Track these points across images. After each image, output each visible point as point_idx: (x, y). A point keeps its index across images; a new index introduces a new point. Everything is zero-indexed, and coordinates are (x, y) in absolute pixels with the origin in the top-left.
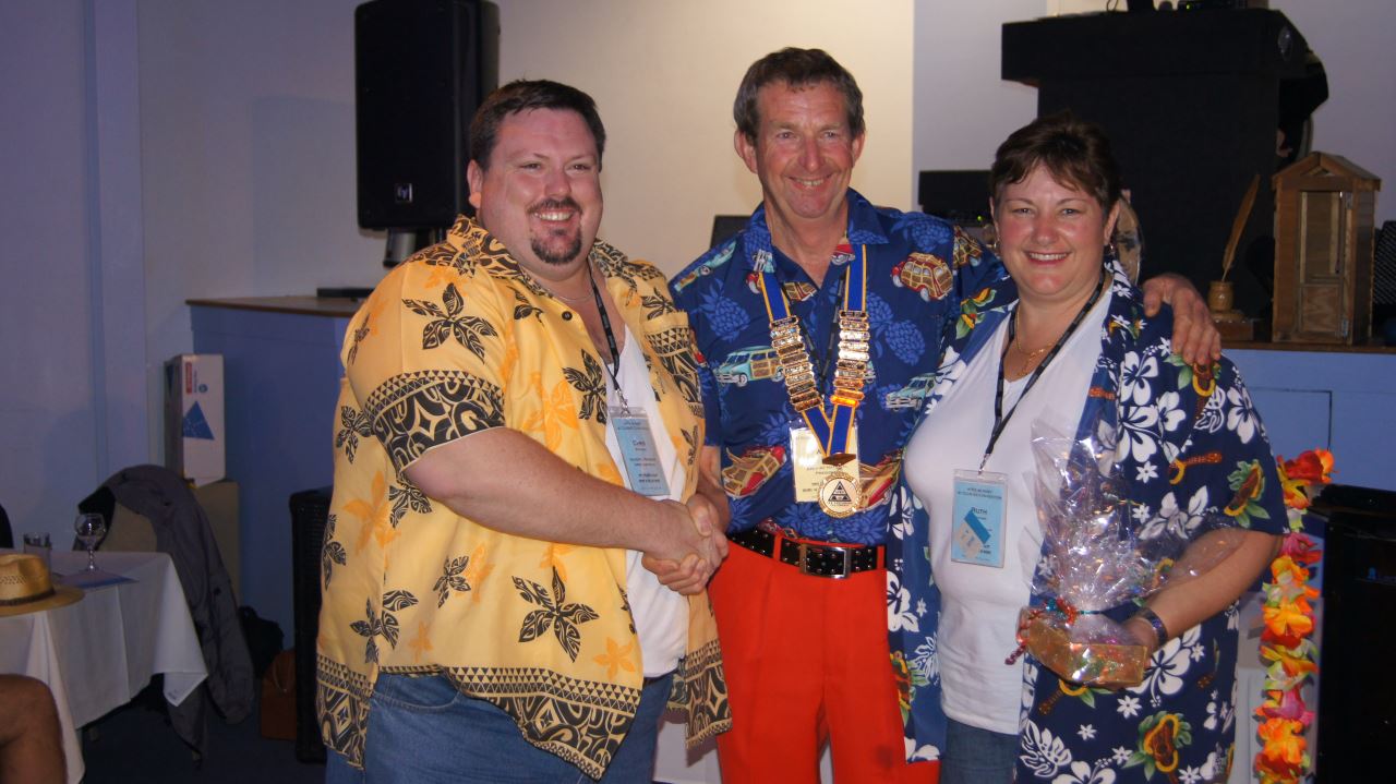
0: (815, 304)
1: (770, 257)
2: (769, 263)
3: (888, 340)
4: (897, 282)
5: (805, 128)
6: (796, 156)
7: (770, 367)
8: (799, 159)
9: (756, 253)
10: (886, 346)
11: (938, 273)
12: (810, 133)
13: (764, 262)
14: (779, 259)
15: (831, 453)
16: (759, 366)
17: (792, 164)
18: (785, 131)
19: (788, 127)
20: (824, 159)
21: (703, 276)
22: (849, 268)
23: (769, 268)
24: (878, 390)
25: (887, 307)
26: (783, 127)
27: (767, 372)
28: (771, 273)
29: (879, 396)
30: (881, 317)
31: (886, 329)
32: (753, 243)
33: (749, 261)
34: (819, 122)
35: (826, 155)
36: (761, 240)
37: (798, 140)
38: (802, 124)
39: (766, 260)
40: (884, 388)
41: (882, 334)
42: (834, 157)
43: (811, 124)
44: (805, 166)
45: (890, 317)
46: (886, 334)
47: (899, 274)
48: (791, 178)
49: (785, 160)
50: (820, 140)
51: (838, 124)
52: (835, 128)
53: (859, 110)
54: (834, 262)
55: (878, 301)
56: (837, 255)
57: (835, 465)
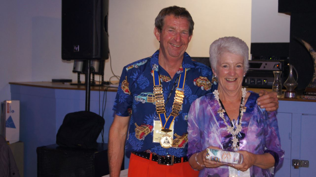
0: (170, 83)
1: (158, 67)
2: (157, 68)
3: (189, 99)
4: (195, 83)
5: (178, 29)
6: (173, 37)
7: (153, 100)
8: (174, 39)
9: (154, 65)
10: (188, 101)
11: (208, 83)
12: (178, 31)
13: (156, 68)
14: (160, 68)
15: (165, 128)
16: (150, 98)
17: (172, 39)
18: (171, 29)
19: (173, 28)
20: (181, 39)
21: (135, 68)
22: (180, 75)
23: (157, 70)
24: (182, 114)
25: (190, 90)
26: (171, 28)
27: (152, 101)
28: (157, 71)
29: (183, 116)
30: (188, 92)
31: (190, 96)
32: (153, 62)
33: (151, 67)
34: (182, 29)
35: (182, 38)
36: (156, 61)
37: (175, 33)
38: (177, 28)
39: (156, 67)
40: (184, 114)
41: (188, 97)
42: (184, 40)
43: (179, 29)
44: (176, 41)
45: (191, 93)
46: (189, 97)
47: (196, 81)
48: (170, 43)
49: (170, 38)
50: (181, 34)
51: (187, 30)
52: (186, 31)
53: (193, 28)
54: (177, 73)
55: (188, 88)
56: (178, 71)
57: (165, 132)
